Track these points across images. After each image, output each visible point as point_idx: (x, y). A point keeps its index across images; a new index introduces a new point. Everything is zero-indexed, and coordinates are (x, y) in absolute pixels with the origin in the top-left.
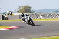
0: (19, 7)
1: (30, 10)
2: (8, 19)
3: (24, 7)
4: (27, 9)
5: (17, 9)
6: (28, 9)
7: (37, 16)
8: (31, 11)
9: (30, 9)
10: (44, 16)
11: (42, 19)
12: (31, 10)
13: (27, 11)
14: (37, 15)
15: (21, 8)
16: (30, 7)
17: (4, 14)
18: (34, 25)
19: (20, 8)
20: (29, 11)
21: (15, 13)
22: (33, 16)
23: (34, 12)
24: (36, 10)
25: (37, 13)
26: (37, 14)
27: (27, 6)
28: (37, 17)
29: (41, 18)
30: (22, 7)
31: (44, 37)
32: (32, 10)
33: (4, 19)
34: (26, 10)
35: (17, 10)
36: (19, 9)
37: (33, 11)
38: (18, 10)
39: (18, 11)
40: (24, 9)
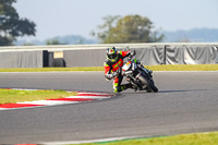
0: (105, 18)
1: (147, 32)
2: (65, 66)
3: (124, 22)
4: (137, 29)
5: (100, 27)
6: (140, 28)
7: (172, 55)
8: (150, 35)
9: (146, 28)
10: (197, 54)
11: (191, 66)
12: (152, 30)
13: (138, 36)
14: (173, 51)
15: (114, 25)
16: (147, 22)
18: (156, 90)
19: (109, 23)
20: (144, 37)
21: (90, 42)
22: (159, 54)
23: (160, 40)
24: (171, 33)
25: (172, 45)
26: (172, 48)
27: (137, 16)
28: (173, 59)
29: (189, 60)
30: (116, 21)
31: (199, 134)
32: (156, 33)
33: (50, 63)
34: (134, 32)
35: (97, 31)
36: (107, 29)
37: (158, 36)
38: (102, 31)
39: (103, 37)
40: (123, 27)
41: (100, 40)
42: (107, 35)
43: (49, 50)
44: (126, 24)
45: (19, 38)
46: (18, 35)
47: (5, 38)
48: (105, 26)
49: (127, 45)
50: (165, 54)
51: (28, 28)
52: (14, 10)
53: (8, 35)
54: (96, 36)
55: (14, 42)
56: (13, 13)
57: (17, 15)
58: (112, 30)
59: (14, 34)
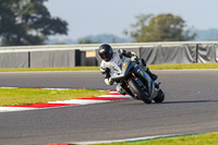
0: (137, 17)
1: (180, 31)
2: (97, 65)
3: (156, 21)
4: (169, 28)
5: (133, 26)
6: (172, 26)
7: (204, 53)
8: (183, 34)
9: (178, 27)
12: (185, 29)
13: (170, 35)
14: (204, 50)
15: (147, 24)
16: (179, 21)
17: (81, 43)
19: (142, 21)
20: (177, 35)
22: (191, 53)
23: (192, 38)
24: (203, 32)
25: (204, 43)
26: (204, 46)
27: (170, 15)
28: (205, 58)
30: (149, 20)
32: (188, 31)
34: (166, 31)
35: (130, 30)
36: (139, 28)
37: (190, 35)
38: (135, 30)
39: (135, 36)
40: (156, 25)
41: (133, 39)
42: (140, 34)
43: (81, 49)
44: (159, 23)
45: (51, 37)
46: (49, 34)
47: (37, 37)
48: (137, 24)
49: (159, 43)
50: (197, 53)
51: (60, 27)
52: (45, 9)
53: (40, 34)
54: (129, 34)
55: (46, 42)
56: (45, 12)
57: (48, 14)
58: (145, 29)
59: (46, 33)
